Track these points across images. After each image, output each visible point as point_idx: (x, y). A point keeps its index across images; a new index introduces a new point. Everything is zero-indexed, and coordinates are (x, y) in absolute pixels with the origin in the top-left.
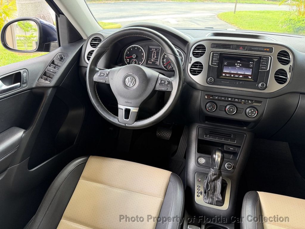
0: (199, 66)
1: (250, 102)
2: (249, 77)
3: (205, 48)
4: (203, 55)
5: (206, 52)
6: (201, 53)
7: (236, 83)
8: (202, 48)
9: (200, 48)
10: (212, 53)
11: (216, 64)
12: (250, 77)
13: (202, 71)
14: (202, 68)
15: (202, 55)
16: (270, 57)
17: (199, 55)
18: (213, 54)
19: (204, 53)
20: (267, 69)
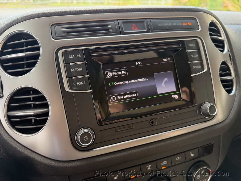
0: (35, 99)
1: (192, 155)
2: (173, 96)
3: (36, 42)
4: (37, 62)
5: (41, 52)
6: (27, 58)
7: (152, 123)
8: (28, 44)
9: (21, 45)
10: (60, 52)
11: (84, 83)
12: (176, 97)
13: (46, 114)
14: (46, 106)
15: (33, 65)
16: (199, 40)
17: (22, 66)
18: (65, 54)
19: (37, 57)
20: (203, 68)
